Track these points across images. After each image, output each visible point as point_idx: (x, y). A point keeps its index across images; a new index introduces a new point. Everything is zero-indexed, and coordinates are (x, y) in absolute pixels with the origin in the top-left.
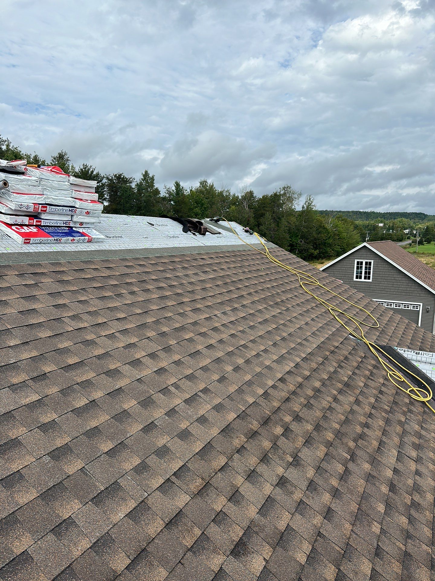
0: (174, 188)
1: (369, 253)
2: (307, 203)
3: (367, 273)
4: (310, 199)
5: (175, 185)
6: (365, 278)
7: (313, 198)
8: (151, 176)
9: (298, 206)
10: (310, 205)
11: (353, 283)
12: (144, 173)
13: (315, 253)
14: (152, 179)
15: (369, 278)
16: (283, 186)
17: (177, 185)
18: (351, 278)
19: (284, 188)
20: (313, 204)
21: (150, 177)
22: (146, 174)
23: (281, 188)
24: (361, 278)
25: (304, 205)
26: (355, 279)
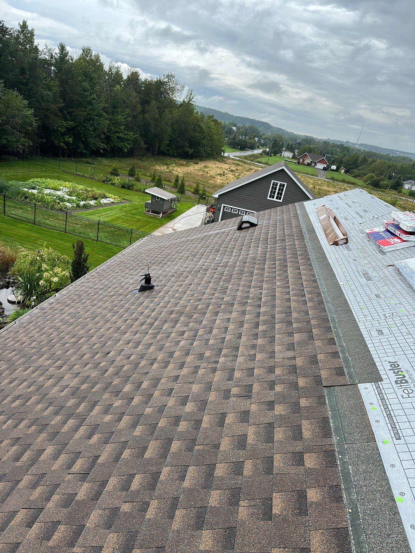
0: (57, 51)
1: (285, 176)
2: (188, 98)
3: (280, 194)
4: (191, 95)
5: (60, 47)
6: (277, 198)
7: (194, 94)
8: (30, 28)
9: (179, 98)
10: (191, 100)
11: (266, 201)
12: (22, 24)
13: (190, 152)
14: (32, 34)
15: (280, 199)
16: (167, 74)
17: (62, 48)
18: (265, 196)
19: (168, 76)
20: (193, 100)
21: (29, 31)
22: (24, 26)
23: (166, 75)
24: (273, 198)
25: (185, 99)
26: (268, 198)
